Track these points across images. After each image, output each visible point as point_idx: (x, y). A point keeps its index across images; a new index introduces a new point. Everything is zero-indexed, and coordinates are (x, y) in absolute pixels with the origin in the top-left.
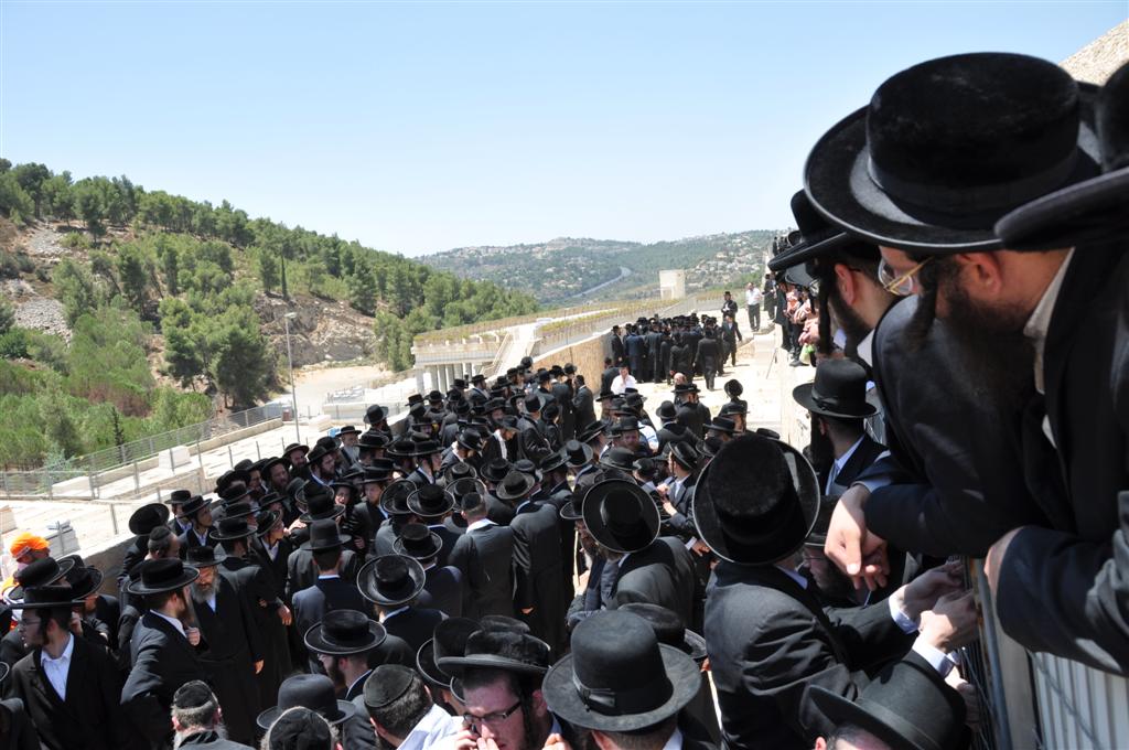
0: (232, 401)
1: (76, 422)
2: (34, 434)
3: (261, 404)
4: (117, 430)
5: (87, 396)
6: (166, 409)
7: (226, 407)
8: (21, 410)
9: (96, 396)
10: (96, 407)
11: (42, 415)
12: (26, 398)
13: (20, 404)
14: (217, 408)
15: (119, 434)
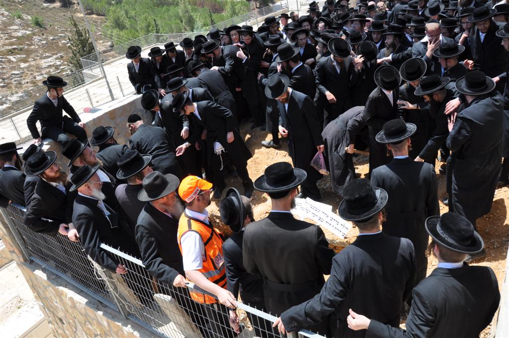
0: (259, 4)
1: (195, 17)
2: (178, 23)
3: (271, 5)
4: (211, 20)
5: (196, 5)
6: (231, 9)
7: (256, 7)
8: (171, 13)
9: (200, 4)
10: (201, 10)
11: (181, 14)
12: (172, 8)
13: (169, 10)
14: (252, 8)
15: (213, 21)
